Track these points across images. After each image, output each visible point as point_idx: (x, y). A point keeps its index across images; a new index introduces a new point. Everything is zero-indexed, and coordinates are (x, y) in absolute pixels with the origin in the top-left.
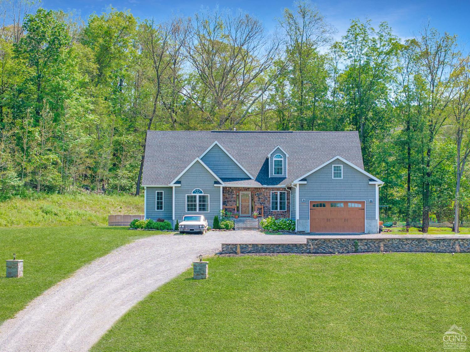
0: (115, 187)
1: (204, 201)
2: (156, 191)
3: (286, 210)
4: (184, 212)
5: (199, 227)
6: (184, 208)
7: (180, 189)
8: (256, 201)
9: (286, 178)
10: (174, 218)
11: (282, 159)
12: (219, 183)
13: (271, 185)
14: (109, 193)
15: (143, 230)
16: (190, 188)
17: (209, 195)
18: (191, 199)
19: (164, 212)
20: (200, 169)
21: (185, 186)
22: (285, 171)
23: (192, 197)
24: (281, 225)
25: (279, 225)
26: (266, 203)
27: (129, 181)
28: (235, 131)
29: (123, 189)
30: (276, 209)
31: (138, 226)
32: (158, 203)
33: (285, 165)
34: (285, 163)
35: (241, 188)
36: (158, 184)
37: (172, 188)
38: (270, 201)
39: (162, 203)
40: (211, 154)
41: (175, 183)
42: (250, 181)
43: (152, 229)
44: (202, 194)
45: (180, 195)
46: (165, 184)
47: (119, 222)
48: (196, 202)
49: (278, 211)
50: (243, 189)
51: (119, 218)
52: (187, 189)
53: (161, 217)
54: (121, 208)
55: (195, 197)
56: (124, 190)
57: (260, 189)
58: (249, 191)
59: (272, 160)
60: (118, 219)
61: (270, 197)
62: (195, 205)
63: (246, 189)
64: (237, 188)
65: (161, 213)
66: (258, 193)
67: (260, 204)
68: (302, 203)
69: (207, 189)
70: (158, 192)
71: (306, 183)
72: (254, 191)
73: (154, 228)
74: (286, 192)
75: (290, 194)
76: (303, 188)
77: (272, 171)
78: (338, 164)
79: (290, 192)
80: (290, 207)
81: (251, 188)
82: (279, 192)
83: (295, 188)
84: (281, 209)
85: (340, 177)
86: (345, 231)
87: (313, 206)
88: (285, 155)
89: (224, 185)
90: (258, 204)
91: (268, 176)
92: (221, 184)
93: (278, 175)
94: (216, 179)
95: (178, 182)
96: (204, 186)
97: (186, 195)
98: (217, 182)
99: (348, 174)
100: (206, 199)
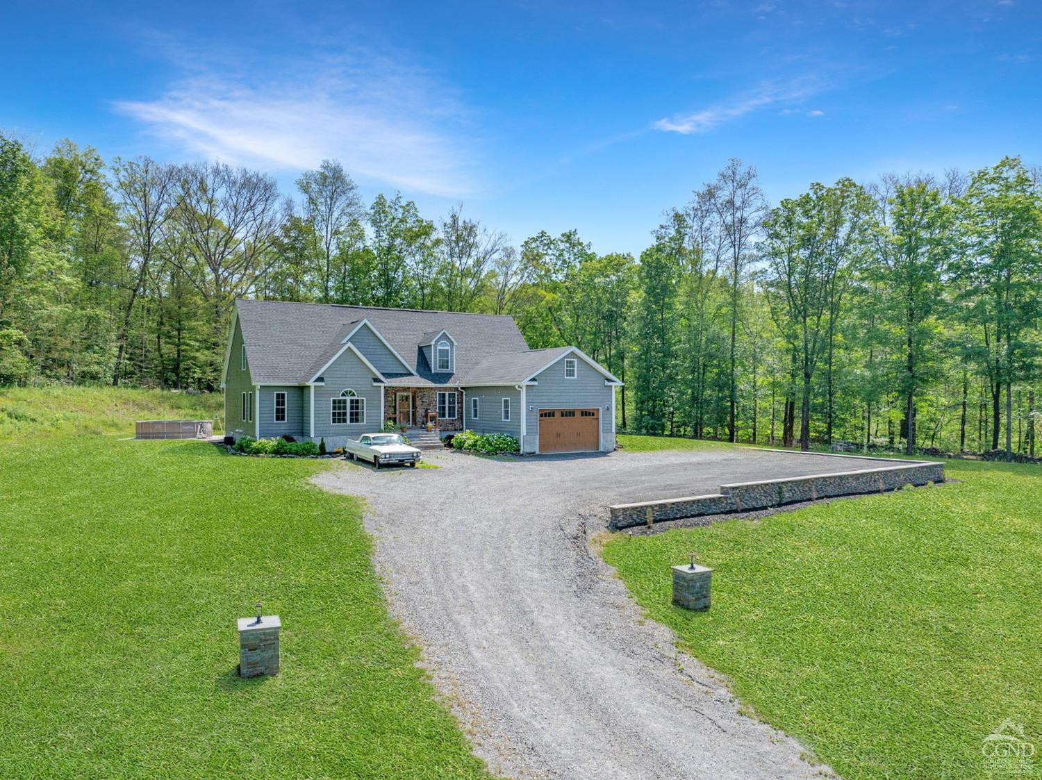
1: (357, 408)
2: (275, 393)
3: (456, 418)
4: (328, 425)
5: (413, 456)
6: (328, 419)
7: (323, 389)
8: (419, 405)
9: (452, 374)
10: (313, 435)
11: (449, 348)
12: (380, 381)
13: (438, 383)
16: (337, 389)
17: (365, 399)
18: (339, 405)
19: (288, 425)
20: (353, 361)
21: (330, 386)
22: (452, 365)
23: (340, 401)
24: (500, 444)
25: (496, 444)
26: (432, 410)
30: (444, 415)
32: (278, 410)
33: (452, 356)
34: (452, 353)
35: (398, 387)
36: (278, 382)
37: (307, 388)
38: (436, 405)
39: (283, 410)
40: (360, 338)
41: (316, 381)
42: (413, 377)
44: (355, 398)
45: (322, 399)
46: (289, 381)
47: (159, 433)
48: (346, 409)
49: (446, 420)
50: (401, 389)
51: (160, 426)
52: (333, 389)
53: (284, 431)
55: (345, 402)
58: (409, 391)
59: (435, 350)
60: (156, 428)
61: (436, 401)
62: (345, 414)
63: (406, 389)
64: (395, 388)
65: (285, 427)
66: (421, 394)
67: (424, 411)
68: (529, 412)
69: (362, 389)
70: (277, 394)
71: (536, 383)
72: (416, 391)
73: (291, 453)
74: (456, 393)
75: (464, 396)
76: (530, 391)
77: (435, 364)
78: (571, 358)
79: (464, 393)
80: (462, 413)
81: (412, 388)
82: (447, 393)
83: (520, 391)
84: (449, 417)
85: (573, 375)
86: (576, 449)
87: (541, 416)
88: (453, 342)
89: (387, 384)
90: (420, 411)
91: (431, 370)
92: (382, 382)
93: (444, 371)
94: (375, 375)
95: (320, 379)
96: (358, 386)
97: (332, 399)
98: (376, 380)
99: (582, 372)
100: (360, 405)
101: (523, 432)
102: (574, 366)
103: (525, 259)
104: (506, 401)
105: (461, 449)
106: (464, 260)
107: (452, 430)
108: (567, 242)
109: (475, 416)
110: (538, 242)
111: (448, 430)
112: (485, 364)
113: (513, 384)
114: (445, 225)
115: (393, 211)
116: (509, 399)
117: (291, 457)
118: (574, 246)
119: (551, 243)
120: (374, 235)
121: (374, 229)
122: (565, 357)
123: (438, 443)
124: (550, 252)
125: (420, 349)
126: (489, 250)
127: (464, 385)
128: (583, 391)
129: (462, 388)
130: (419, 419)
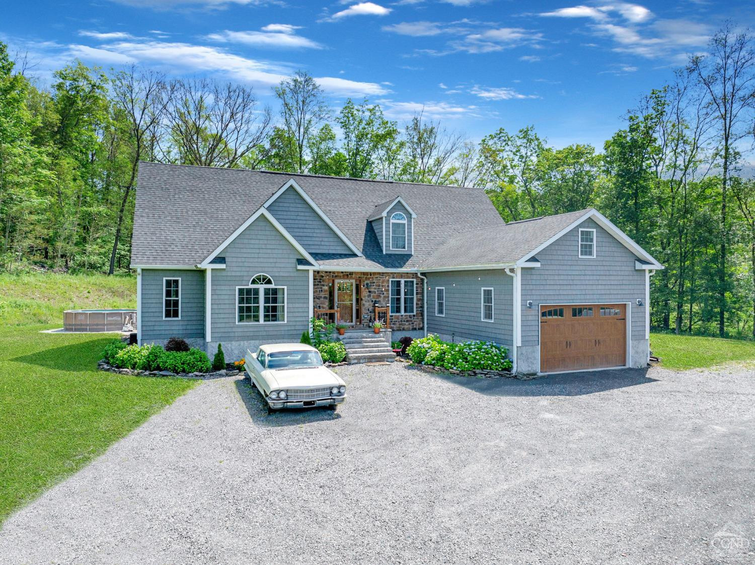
0: (82, 265)
1: (275, 300)
2: (165, 279)
3: (415, 314)
4: (232, 325)
5: (331, 394)
6: (231, 316)
7: (224, 274)
8: (365, 297)
9: (410, 256)
10: (209, 338)
11: (405, 222)
12: (307, 263)
13: (391, 267)
14: (73, 273)
15: (138, 375)
16: (245, 274)
17: (285, 287)
18: (248, 296)
19: (181, 323)
20: (268, 233)
21: (235, 269)
22: (409, 244)
23: (249, 291)
24: (481, 359)
25: (475, 359)
26: (382, 302)
27: (101, 258)
28: (299, 173)
29: (93, 266)
30: (398, 311)
31: (123, 361)
32: (168, 303)
33: (410, 233)
34: (410, 229)
35: (338, 272)
36: (168, 264)
37: (202, 272)
38: (388, 297)
39: (176, 303)
40: (281, 204)
41: (211, 262)
42: (357, 259)
43: (161, 370)
44: (272, 286)
45: (223, 288)
46: (184, 263)
47: (81, 325)
48: (258, 303)
49: (402, 316)
50: (341, 274)
51: (83, 317)
52: (238, 274)
53: (175, 332)
54: (89, 292)
55: (256, 291)
56: (94, 268)
57: (371, 275)
58: (351, 278)
59: (388, 224)
60: (79, 318)
61: (388, 290)
62: (257, 309)
63: (347, 275)
64: (330, 272)
65: (176, 327)
66: (369, 282)
67: (372, 304)
68: (527, 307)
69: (282, 274)
70: (167, 281)
71: (537, 265)
72: (361, 279)
73: (166, 369)
74: (415, 280)
75: (425, 285)
76: (529, 277)
77: (388, 243)
78: (588, 227)
79: (425, 281)
80: (422, 307)
81: (356, 273)
82: (403, 281)
83: (512, 277)
84: (405, 311)
85: (591, 253)
86: (594, 366)
87: (544, 314)
88: (411, 215)
89: (317, 268)
90: (367, 305)
91: (382, 251)
92: (310, 264)
93: (400, 251)
94: (301, 255)
95: (220, 260)
96: (275, 270)
97: (237, 288)
98: (302, 261)
99: (604, 249)
100: (279, 296)
101: (517, 340)
102: (592, 240)
103: (482, 157)
104: (488, 293)
105: (420, 362)
106: (425, 160)
107: (409, 330)
108: (524, 137)
109: (441, 312)
110: (495, 139)
111: (404, 329)
112: (452, 242)
113: (500, 266)
114: (407, 128)
115: (361, 113)
116: (492, 289)
117: (164, 376)
118: (530, 141)
119: (509, 140)
120: (344, 136)
121: (343, 131)
122: (580, 226)
123: (388, 351)
124: (507, 148)
125: (370, 224)
126: (449, 148)
127: (425, 269)
128: (604, 278)
129: (423, 274)
130: (365, 315)
